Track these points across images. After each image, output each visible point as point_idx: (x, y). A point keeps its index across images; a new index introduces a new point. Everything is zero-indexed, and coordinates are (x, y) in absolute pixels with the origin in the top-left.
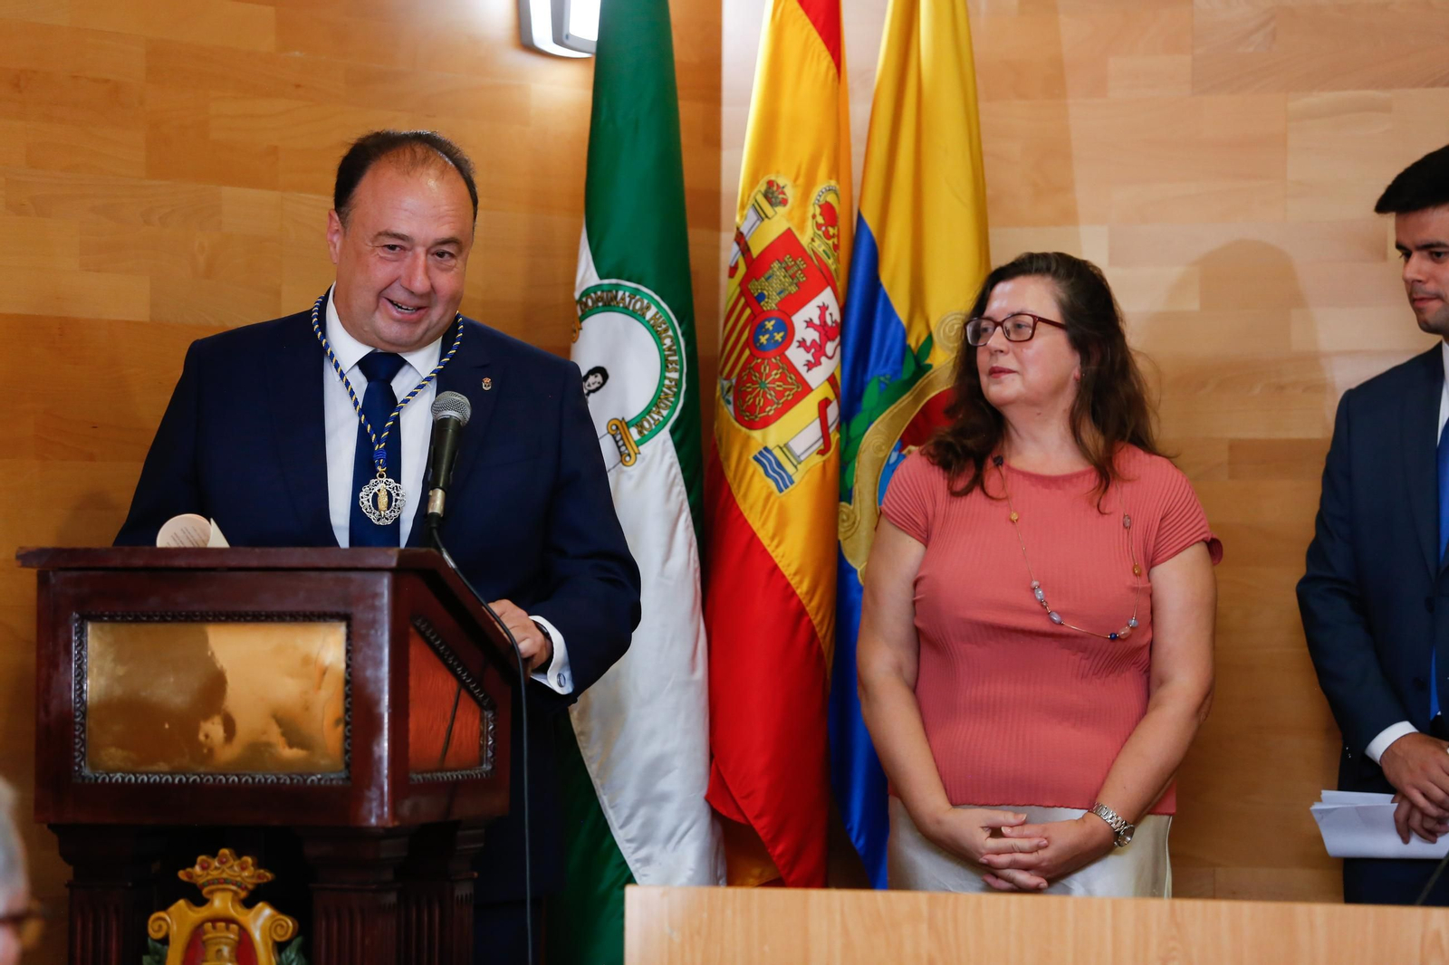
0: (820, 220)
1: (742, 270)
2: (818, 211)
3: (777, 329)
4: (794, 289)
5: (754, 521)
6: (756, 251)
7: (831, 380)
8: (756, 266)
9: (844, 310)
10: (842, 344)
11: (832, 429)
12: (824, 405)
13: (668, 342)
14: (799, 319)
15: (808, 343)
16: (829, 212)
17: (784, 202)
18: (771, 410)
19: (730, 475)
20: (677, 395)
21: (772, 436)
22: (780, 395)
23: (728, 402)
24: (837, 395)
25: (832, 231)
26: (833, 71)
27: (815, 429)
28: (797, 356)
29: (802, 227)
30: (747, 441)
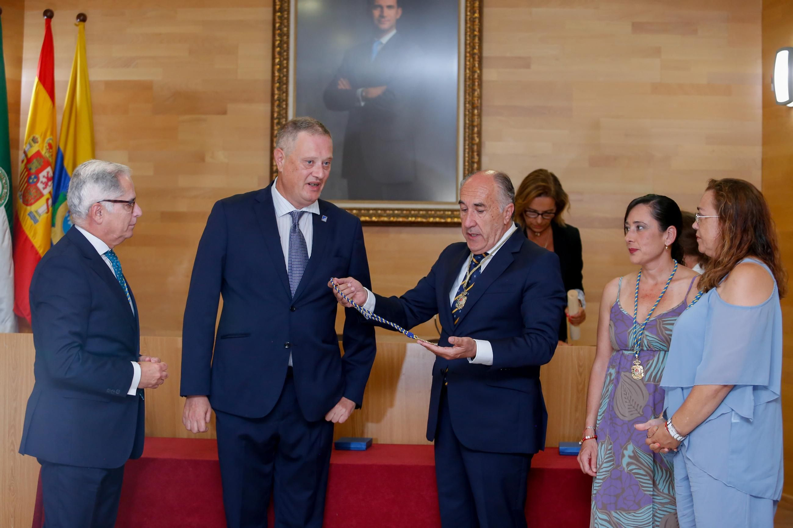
0: (48, 147)
1: (25, 161)
2: (47, 145)
3: (35, 178)
4: (40, 167)
5: (27, 232)
6: (30, 155)
7: (50, 193)
9: (54, 173)
10: (53, 182)
11: (50, 206)
12: (48, 200)
13: (4, 181)
14: (41, 175)
15: (44, 182)
16: (50, 146)
17: (37, 142)
18: (33, 201)
19: (21, 219)
20: (6, 196)
21: (32, 208)
22: (35, 196)
23: (21, 199)
24: (51, 197)
25: (51, 150)
26: (52, 107)
27: (45, 207)
28: (40, 186)
29: (42, 149)
30: (25, 210)
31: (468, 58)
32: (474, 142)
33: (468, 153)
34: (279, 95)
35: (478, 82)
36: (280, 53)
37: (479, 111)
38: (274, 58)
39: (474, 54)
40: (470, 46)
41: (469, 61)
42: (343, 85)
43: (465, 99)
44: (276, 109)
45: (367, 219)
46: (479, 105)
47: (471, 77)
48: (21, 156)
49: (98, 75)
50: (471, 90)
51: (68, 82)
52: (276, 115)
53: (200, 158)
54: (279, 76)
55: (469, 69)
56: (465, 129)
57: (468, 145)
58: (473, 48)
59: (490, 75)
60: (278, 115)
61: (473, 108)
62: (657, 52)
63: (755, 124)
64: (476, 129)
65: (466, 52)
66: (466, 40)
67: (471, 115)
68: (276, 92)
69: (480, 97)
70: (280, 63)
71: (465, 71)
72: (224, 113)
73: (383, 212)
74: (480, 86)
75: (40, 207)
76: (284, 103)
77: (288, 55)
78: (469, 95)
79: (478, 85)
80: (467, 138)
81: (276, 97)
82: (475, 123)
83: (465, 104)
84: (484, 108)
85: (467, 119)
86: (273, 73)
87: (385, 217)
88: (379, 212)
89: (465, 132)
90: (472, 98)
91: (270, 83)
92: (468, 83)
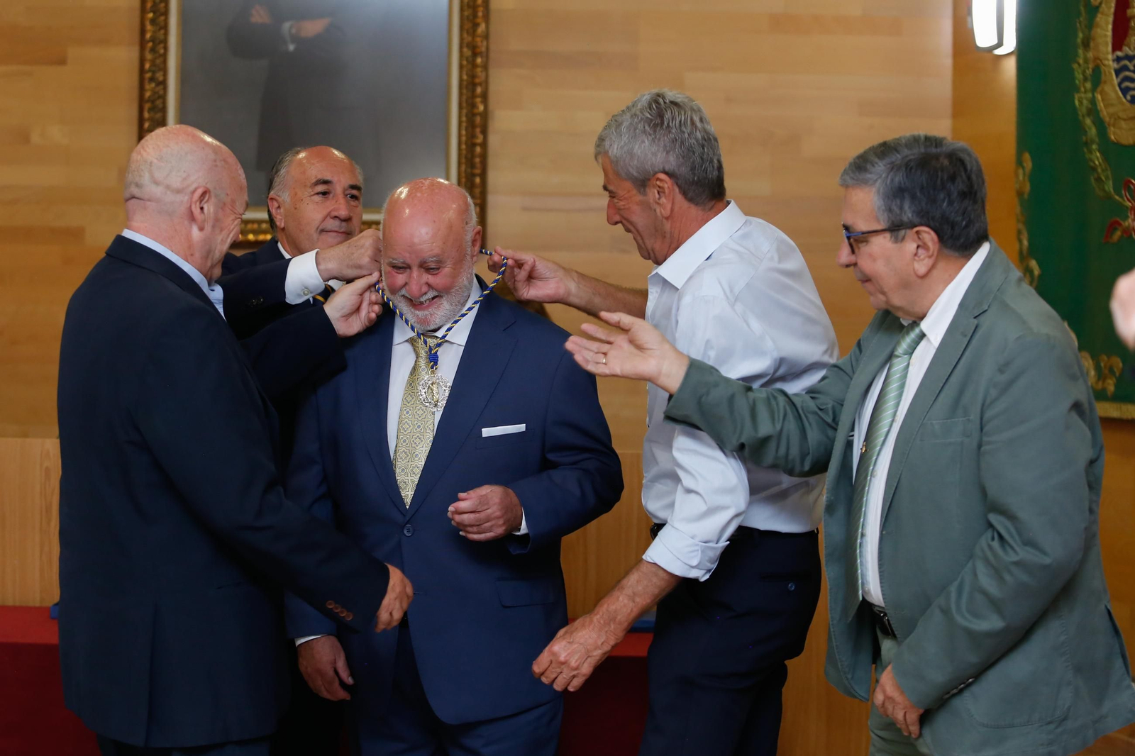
32: (476, 111)
33: (466, 130)
34: (154, 32)
35: (482, 11)
37: (484, 59)
42: (259, 16)
43: (462, 39)
44: (149, 56)
46: (483, 49)
50: (470, 25)
52: (147, 66)
53: (24, 138)
54: (154, 1)
56: (460, 89)
57: (467, 116)
60: (150, 67)
61: (475, 54)
63: (940, 83)
64: (479, 90)
67: (470, 66)
68: (149, 27)
69: (486, 37)
72: (62, 61)
74: (487, 17)
76: (162, 45)
78: (468, 33)
79: (483, 16)
80: (464, 105)
81: (148, 36)
82: (477, 81)
83: (461, 48)
84: (492, 55)
85: (464, 72)
89: (461, 94)
90: (473, 38)
91: (137, 13)
92: (466, 13)
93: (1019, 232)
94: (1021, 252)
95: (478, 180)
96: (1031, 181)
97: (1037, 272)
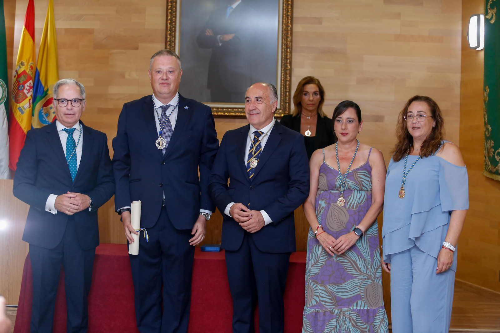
0: (30, 68)
1: (16, 77)
3: (22, 86)
4: (25, 80)
5: (17, 119)
6: (19, 73)
7: (31, 95)
8: (19, 76)
9: (34, 84)
10: (33, 89)
11: (31, 104)
12: (30, 100)
13: (4, 88)
14: (26, 85)
15: (28, 89)
16: (32, 67)
17: (24, 65)
18: (21, 100)
19: (13, 111)
20: (5, 97)
21: (21, 105)
22: (23, 98)
23: (13, 99)
24: (32, 98)
25: (32, 70)
26: (33, 43)
27: (28, 104)
28: (25, 91)
29: (27, 69)
30: (17, 106)
31: (284, 18)
32: (287, 68)
33: (284, 75)
34: (170, 38)
35: (290, 32)
36: (171, 13)
37: (290, 50)
38: (167, 16)
39: (288, 15)
40: (286, 11)
41: (285, 19)
42: (209, 33)
43: (282, 42)
45: (222, 113)
46: (290, 46)
47: (286, 29)
48: (14, 73)
49: (61, 25)
50: (286, 37)
51: (43, 29)
53: (123, 76)
54: (170, 27)
55: (285, 24)
56: (282, 60)
57: (284, 70)
58: (288, 12)
59: (298, 28)
61: (287, 48)
62: (398, 15)
63: (457, 61)
64: (288, 61)
65: (283, 14)
66: (283, 6)
67: (285, 52)
68: (168, 37)
69: (291, 41)
70: (171, 19)
71: (283, 25)
72: (137, 48)
73: (232, 110)
74: (291, 34)
75: (25, 104)
76: (173, 43)
77: (176, 14)
78: (285, 40)
79: (290, 34)
80: (283, 66)
81: (168, 39)
82: (288, 57)
83: (282, 45)
84: (293, 48)
85: (283, 54)
86: (167, 25)
87: (233, 112)
88: (230, 110)
89: (282, 62)
90: (286, 42)
91: (164, 31)
92: (284, 33)
93: (484, 115)
94: (485, 122)
95: (288, 94)
96: (488, 96)
97: (490, 129)
